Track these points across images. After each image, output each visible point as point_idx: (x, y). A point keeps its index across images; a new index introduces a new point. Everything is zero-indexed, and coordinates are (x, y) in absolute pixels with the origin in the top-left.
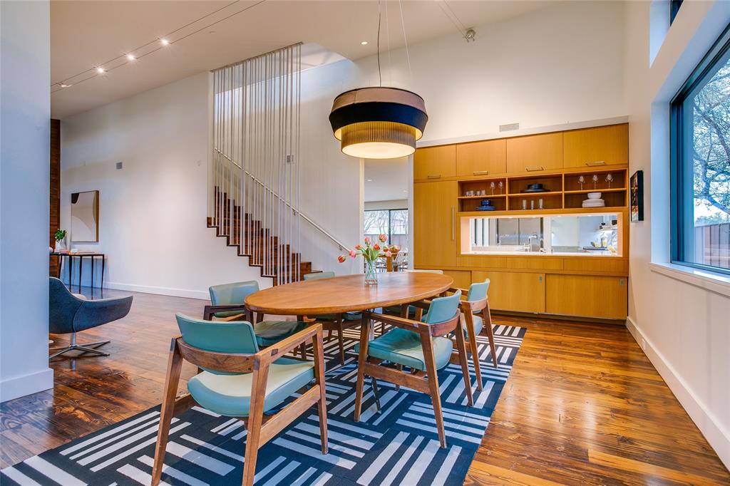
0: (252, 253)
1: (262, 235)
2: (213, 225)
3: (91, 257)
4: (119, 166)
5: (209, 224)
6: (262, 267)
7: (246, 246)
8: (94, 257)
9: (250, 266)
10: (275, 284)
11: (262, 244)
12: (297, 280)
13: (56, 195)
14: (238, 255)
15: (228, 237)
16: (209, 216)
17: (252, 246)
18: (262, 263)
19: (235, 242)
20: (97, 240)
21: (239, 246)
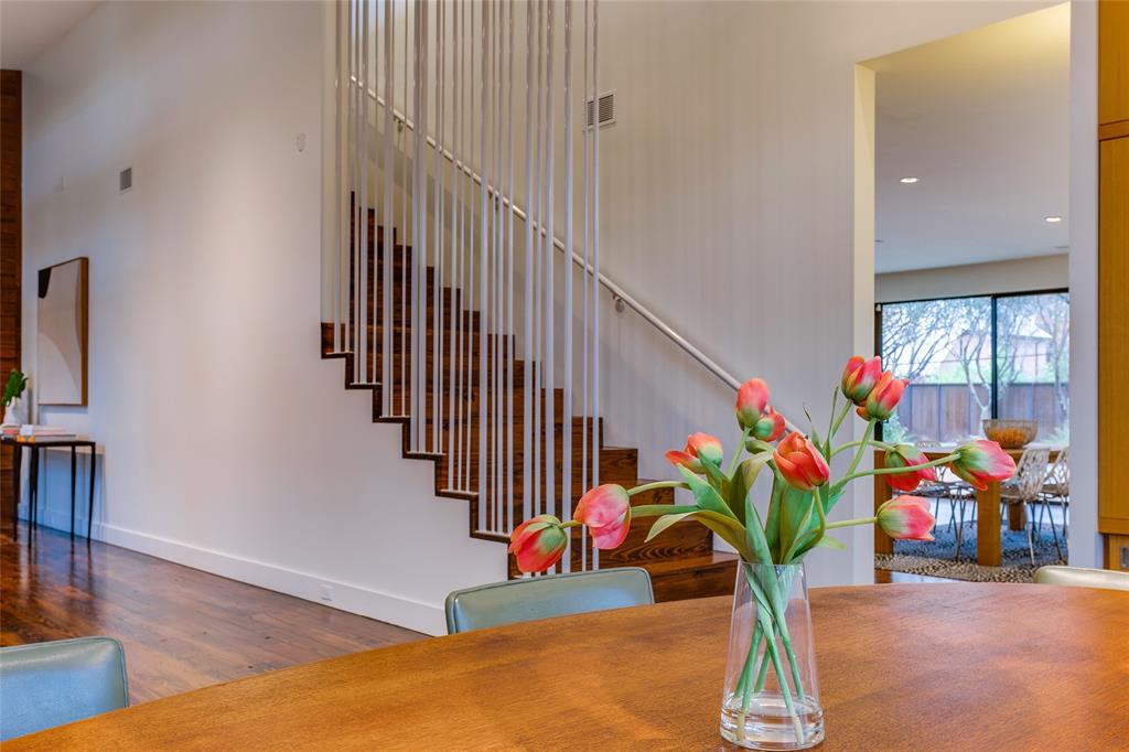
0: (446, 450)
1: (476, 383)
2: (337, 350)
3: (69, 449)
4: (126, 179)
5: (326, 344)
6: (474, 501)
7: (429, 421)
8: (79, 449)
9: (438, 494)
10: (513, 570)
11: (476, 416)
12: (590, 567)
13: (13, 276)
14: (406, 456)
15: (378, 392)
16: (327, 320)
17: (446, 427)
18: (474, 486)
19: (397, 408)
20: (85, 402)
21: (406, 423)
